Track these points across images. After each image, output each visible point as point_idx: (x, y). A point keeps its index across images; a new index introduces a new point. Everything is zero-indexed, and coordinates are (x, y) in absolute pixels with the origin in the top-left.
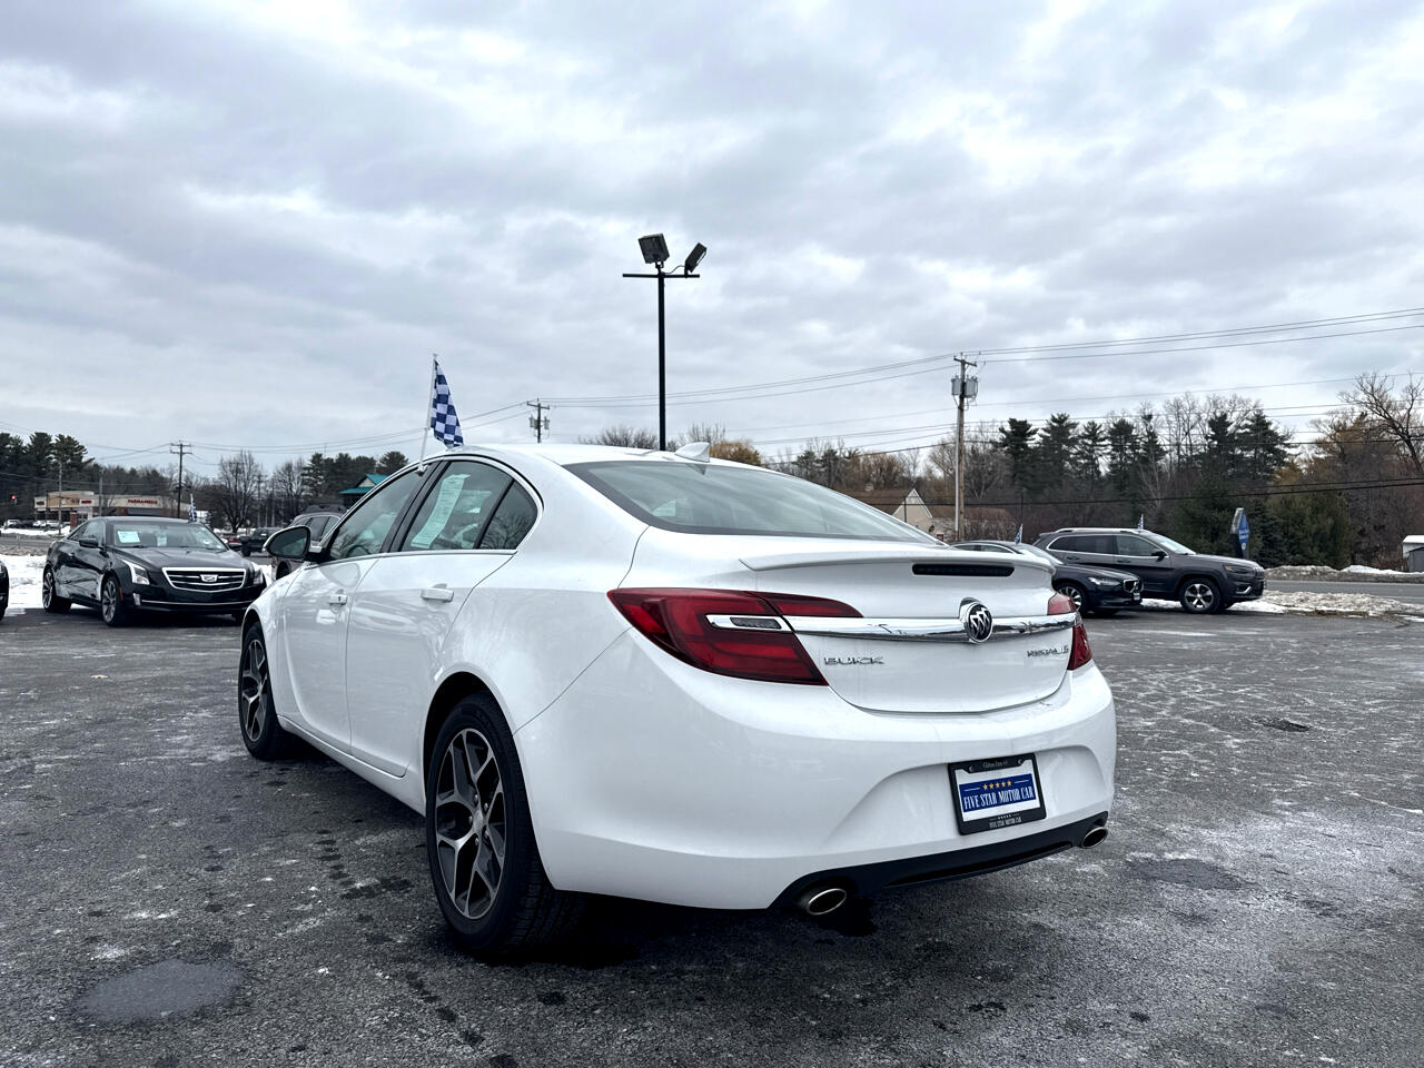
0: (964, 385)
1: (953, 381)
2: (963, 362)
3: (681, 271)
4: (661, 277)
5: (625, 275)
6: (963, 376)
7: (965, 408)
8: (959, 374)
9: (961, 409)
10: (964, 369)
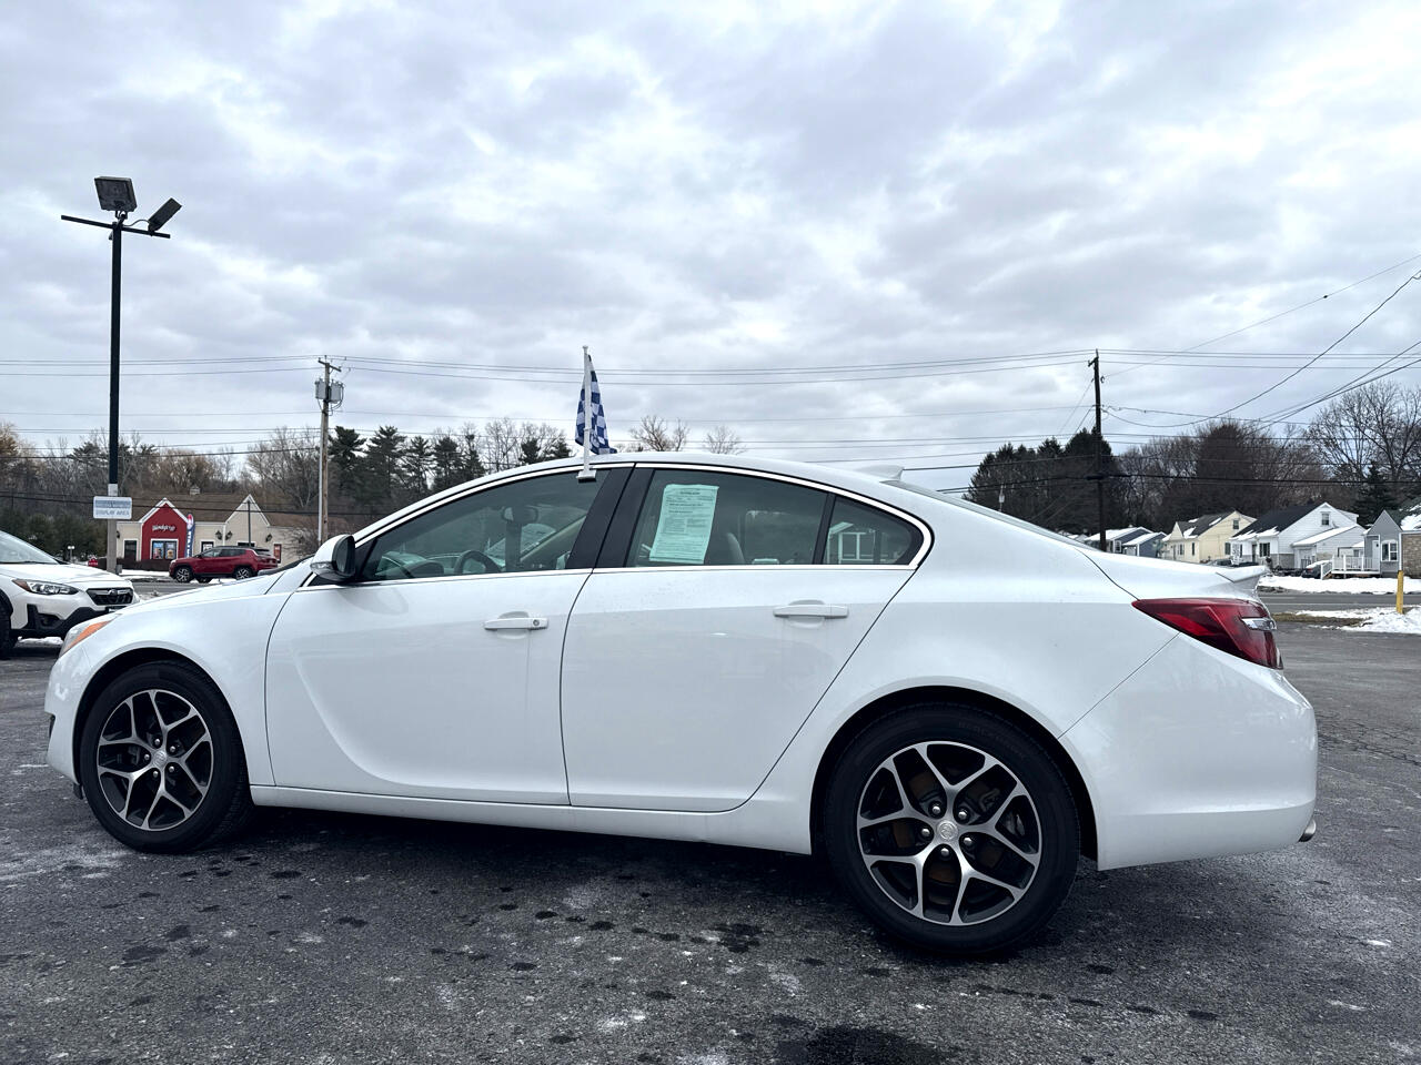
0: (328, 389)
1: (317, 383)
2: (327, 366)
3: (145, 226)
4: (117, 229)
5: (64, 218)
6: (327, 380)
7: (330, 413)
8: (323, 377)
9: (325, 413)
10: (328, 373)
